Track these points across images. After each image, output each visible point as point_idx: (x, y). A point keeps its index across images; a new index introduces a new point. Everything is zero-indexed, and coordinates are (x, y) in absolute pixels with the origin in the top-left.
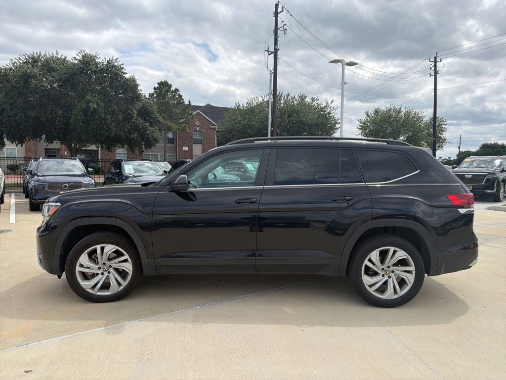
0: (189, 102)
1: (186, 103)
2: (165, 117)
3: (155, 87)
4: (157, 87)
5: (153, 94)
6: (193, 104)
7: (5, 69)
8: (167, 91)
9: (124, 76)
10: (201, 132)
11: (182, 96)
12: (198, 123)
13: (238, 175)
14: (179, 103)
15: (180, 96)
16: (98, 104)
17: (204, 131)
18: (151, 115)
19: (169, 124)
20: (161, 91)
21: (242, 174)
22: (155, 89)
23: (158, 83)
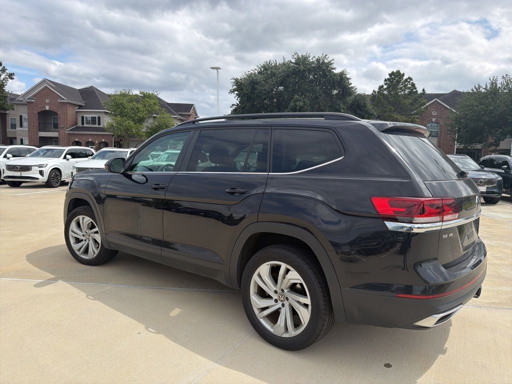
0: (424, 90)
1: (420, 91)
2: (392, 109)
3: (385, 79)
4: (388, 79)
5: (383, 86)
6: (428, 92)
7: (241, 79)
8: (398, 82)
9: (333, 72)
10: (438, 123)
11: (414, 84)
12: (434, 113)
13: (498, 173)
14: (411, 93)
15: (413, 85)
16: (304, 102)
17: (442, 123)
18: (362, 108)
19: (396, 116)
20: (392, 82)
21: (503, 171)
22: (386, 80)
23: (389, 74)
